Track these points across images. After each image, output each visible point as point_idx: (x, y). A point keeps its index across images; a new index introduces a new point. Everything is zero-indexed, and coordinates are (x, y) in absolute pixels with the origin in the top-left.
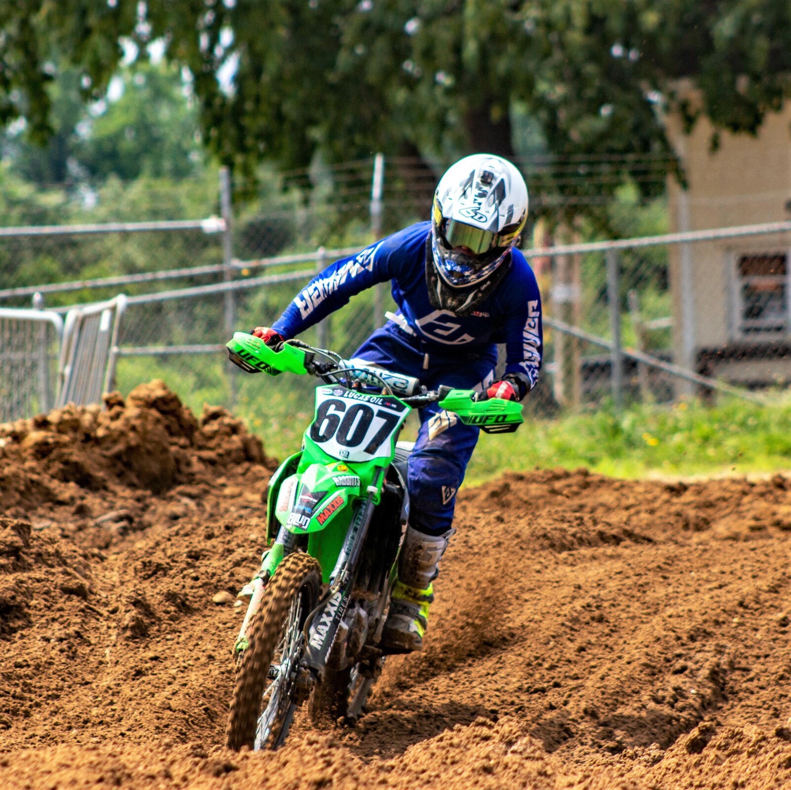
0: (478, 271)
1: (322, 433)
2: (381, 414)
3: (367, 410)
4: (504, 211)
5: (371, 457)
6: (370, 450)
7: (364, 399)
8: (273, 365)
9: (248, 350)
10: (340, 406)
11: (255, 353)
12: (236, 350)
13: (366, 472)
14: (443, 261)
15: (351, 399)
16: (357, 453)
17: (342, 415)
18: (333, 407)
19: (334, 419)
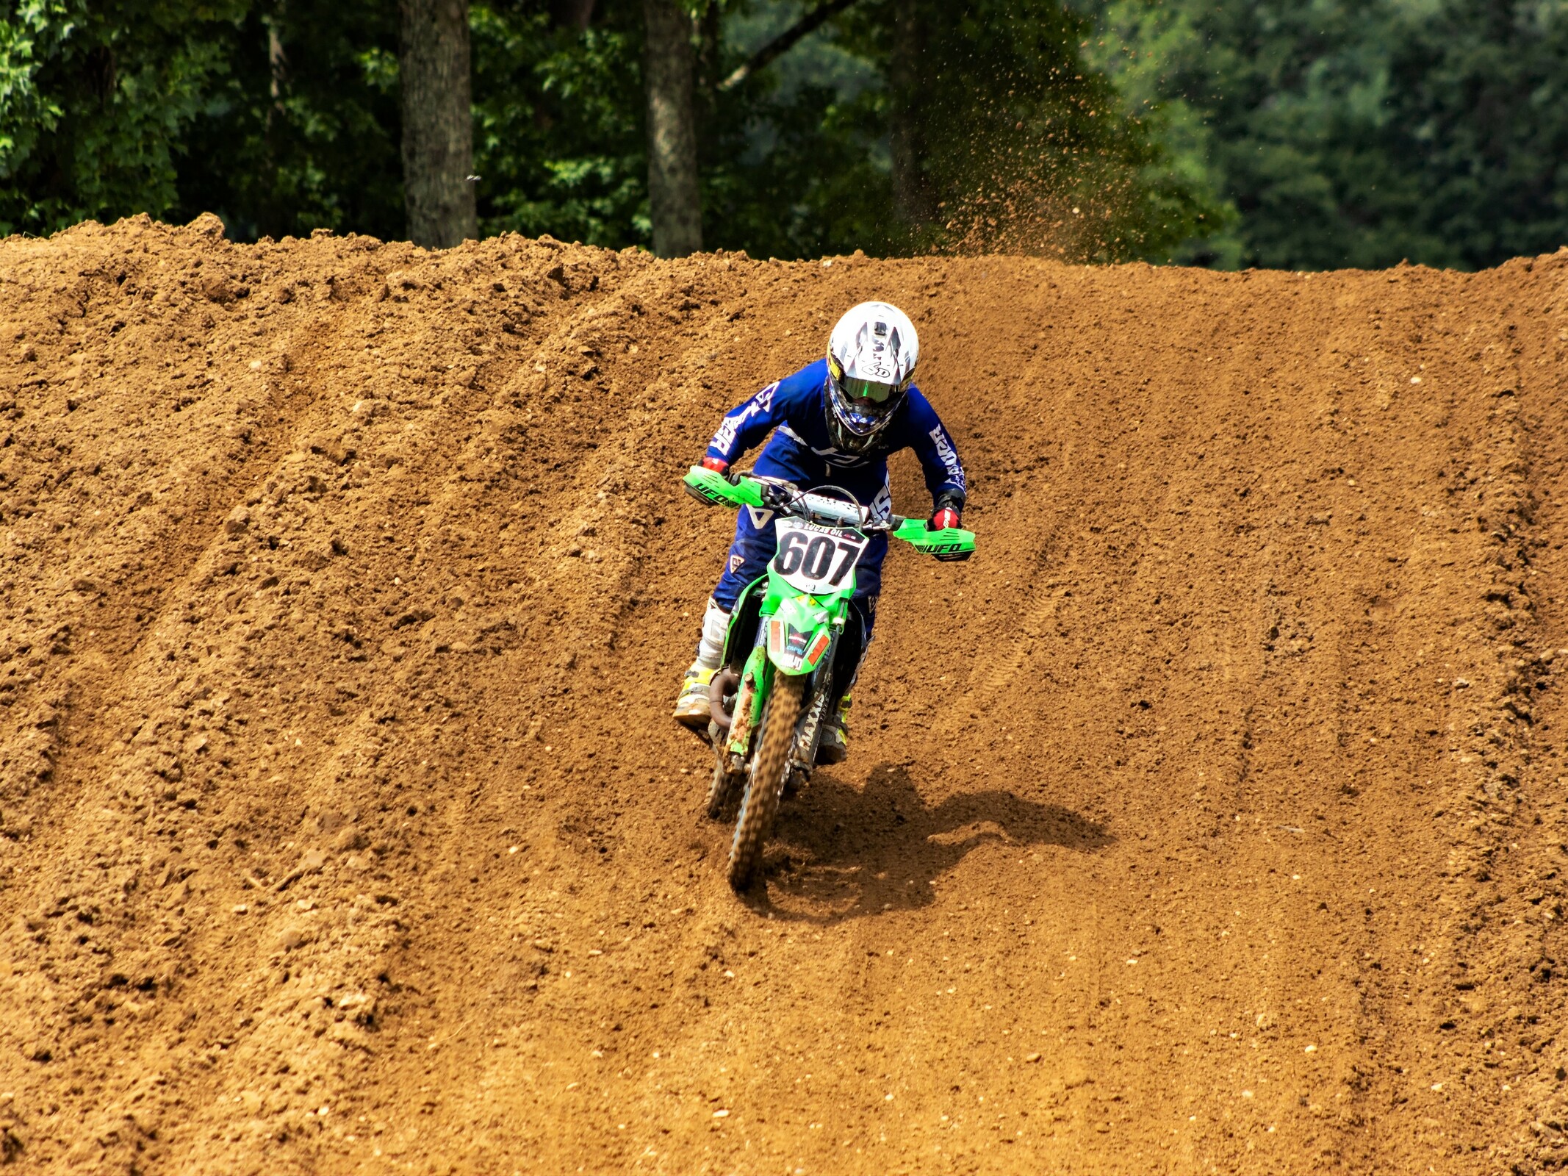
0: (882, 420)
1: (786, 565)
2: (842, 546)
3: (829, 542)
4: (902, 359)
5: (833, 589)
6: (835, 582)
7: (824, 531)
8: (731, 498)
9: (706, 484)
10: (802, 539)
11: (712, 486)
12: (694, 484)
13: (831, 602)
14: (846, 413)
15: (813, 532)
16: (823, 585)
17: (804, 548)
18: (794, 540)
19: (797, 552)
